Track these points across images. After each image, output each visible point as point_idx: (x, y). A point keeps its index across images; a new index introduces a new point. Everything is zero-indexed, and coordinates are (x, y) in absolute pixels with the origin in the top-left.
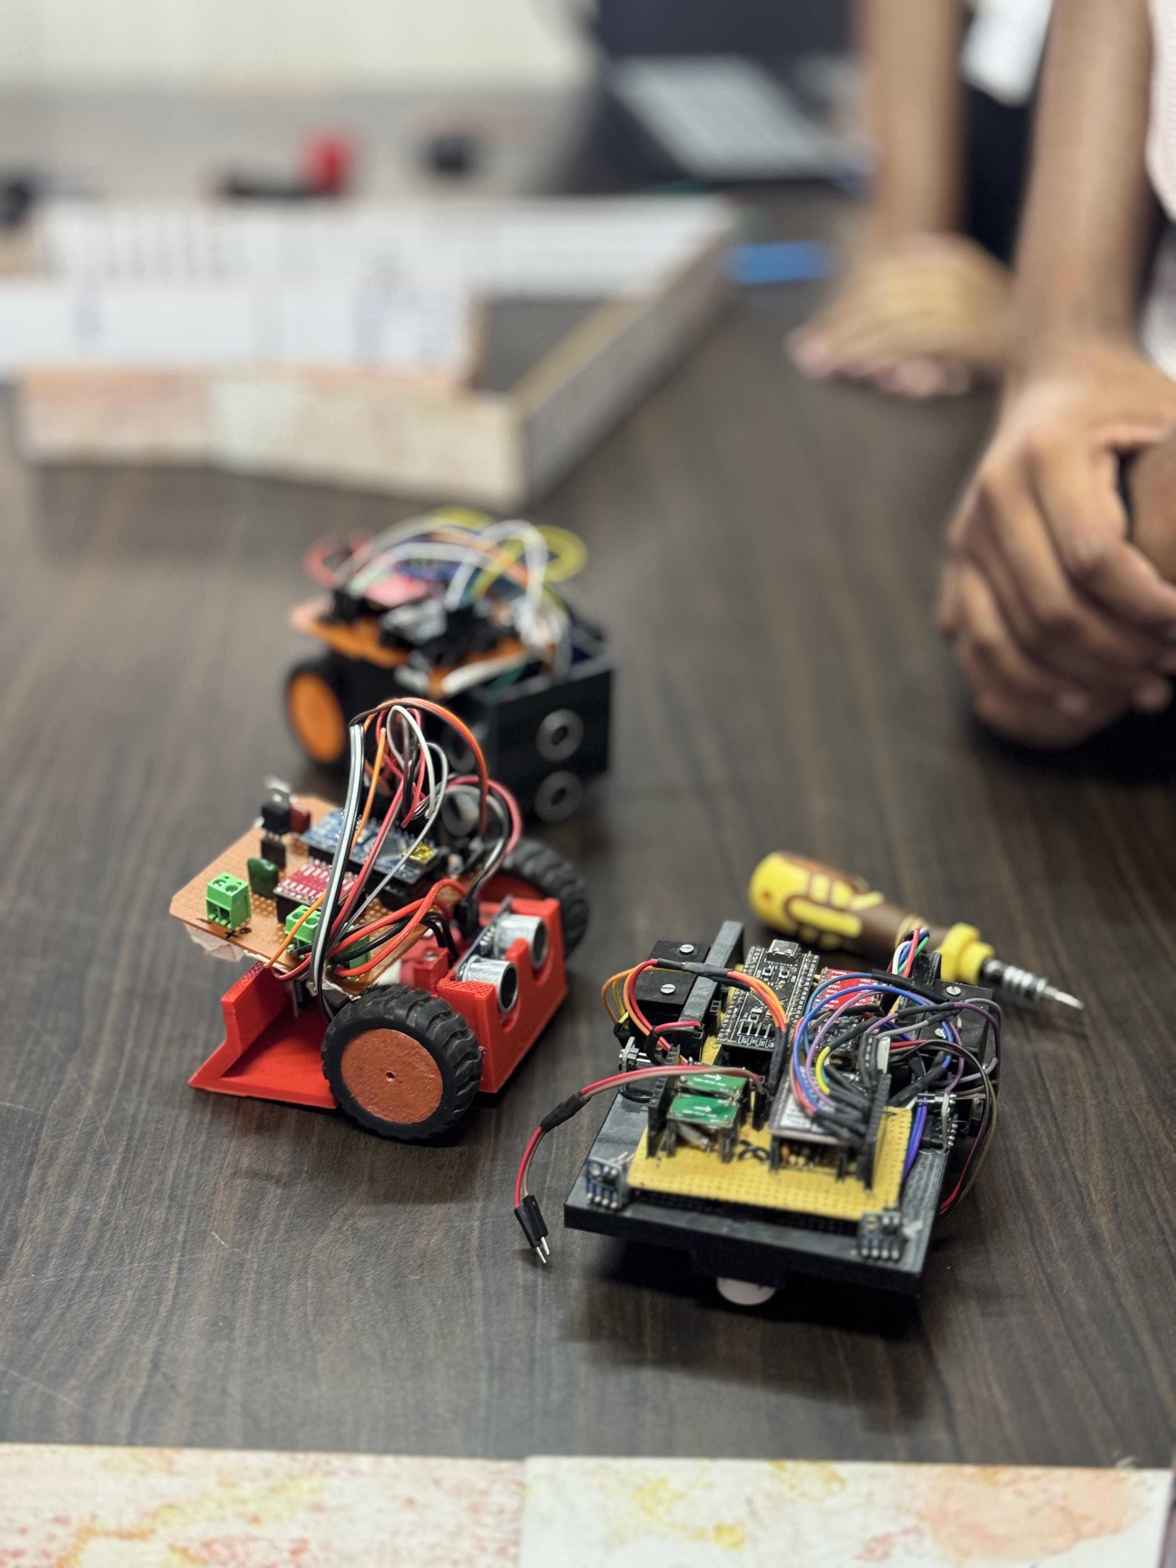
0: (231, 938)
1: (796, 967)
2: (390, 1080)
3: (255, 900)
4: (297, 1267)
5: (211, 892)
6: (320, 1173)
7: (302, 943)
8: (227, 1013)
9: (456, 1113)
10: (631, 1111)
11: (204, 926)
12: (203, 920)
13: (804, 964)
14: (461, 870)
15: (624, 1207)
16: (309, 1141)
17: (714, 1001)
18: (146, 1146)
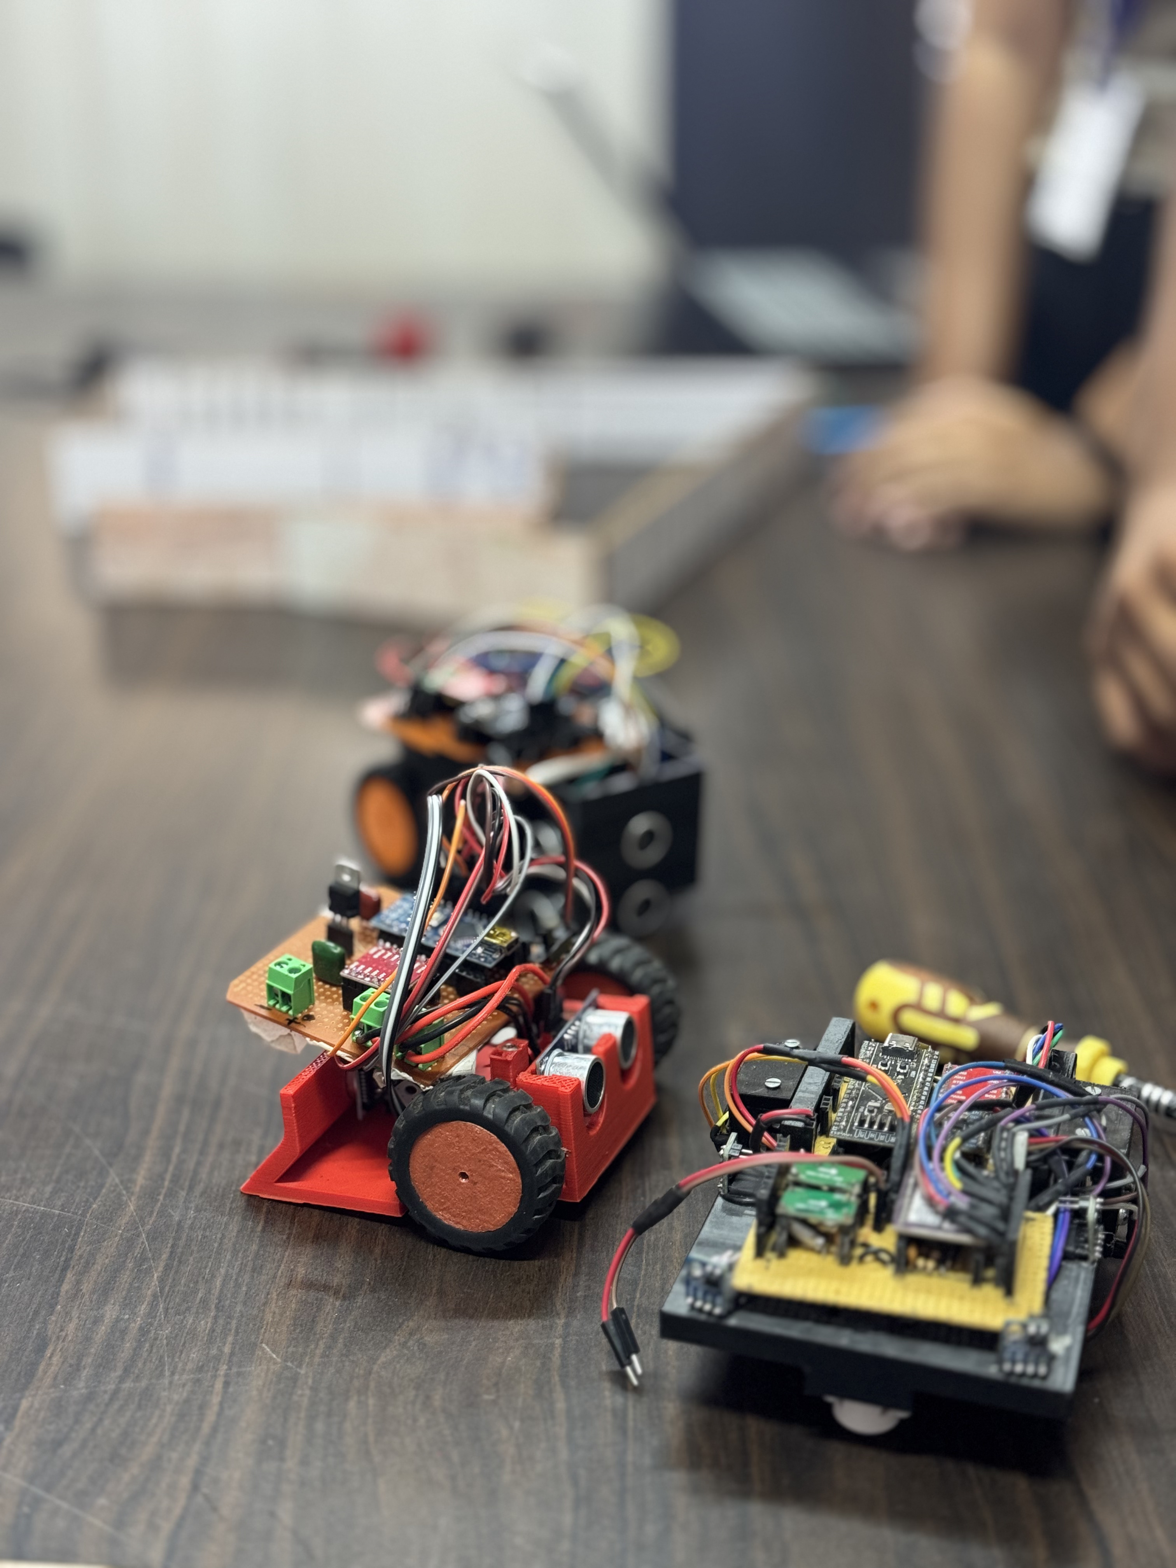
0: (293, 1025)
1: (916, 1062)
2: (464, 1181)
3: (319, 987)
4: (356, 1383)
5: (273, 974)
6: (384, 1285)
7: (369, 1027)
8: (285, 1108)
9: (536, 1219)
10: (732, 1214)
11: (263, 1012)
12: (262, 1007)
13: (924, 1059)
14: (543, 958)
15: (728, 1314)
16: (371, 1252)
17: (824, 1097)
18: (191, 1255)
